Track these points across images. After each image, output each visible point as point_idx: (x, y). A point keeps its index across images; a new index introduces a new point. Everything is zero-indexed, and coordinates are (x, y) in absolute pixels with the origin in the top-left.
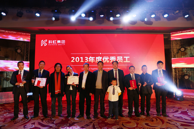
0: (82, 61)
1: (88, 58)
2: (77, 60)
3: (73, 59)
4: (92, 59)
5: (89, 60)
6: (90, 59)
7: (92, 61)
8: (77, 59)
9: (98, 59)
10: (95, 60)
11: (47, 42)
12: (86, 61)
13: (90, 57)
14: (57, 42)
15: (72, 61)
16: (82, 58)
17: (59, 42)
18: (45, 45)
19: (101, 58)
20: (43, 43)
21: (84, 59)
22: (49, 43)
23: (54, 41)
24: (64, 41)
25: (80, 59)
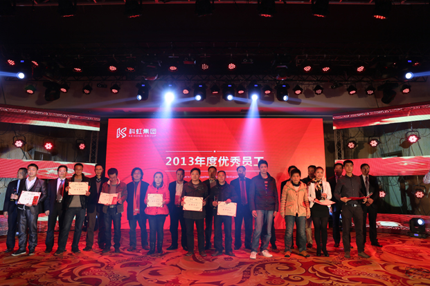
0: (184, 164)
1: (195, 158)
2: (176, 162)
3: (169, 159)
4: (201, 161)
5: (195, 162)
6: (197, 161)
7: (201, 164)
8: (176, 160)
9: (211, 160)
10: (206, 162)
11: (127, 132)
12: (191, 163)
13: (198, 158)
14: (142, 131)
15: (167, 164)
16: (183, 158)
17: (146, 131)
18: (123, 137)
19: (215, 159)
20: (121, 133)
21: (187, 161)
22: (130, 133)
23: (137, 130)
24: (155, 130)
25: (181, 161)
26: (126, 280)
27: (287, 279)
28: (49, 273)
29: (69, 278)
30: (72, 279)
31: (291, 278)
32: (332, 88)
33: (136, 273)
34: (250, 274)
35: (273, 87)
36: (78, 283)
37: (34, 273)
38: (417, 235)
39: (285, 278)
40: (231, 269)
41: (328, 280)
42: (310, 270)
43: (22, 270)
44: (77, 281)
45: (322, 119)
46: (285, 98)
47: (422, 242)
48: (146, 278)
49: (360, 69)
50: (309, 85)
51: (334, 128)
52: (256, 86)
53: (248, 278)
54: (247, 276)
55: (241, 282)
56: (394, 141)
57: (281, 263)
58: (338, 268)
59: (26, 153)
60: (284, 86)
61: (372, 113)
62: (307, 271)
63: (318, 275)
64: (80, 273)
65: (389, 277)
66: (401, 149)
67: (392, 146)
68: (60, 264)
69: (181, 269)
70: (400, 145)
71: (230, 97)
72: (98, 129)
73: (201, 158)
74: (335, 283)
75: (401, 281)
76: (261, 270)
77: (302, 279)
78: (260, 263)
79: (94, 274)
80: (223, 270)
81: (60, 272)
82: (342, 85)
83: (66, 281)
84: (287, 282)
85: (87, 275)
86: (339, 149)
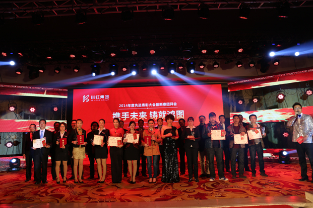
11: (90, 98)
14: (100, 97)
17: (102, 97)
18: (87, 101)
20: (85, 98)
22: (92, 98)
23: (96, 96)
24: (108, 96)
26: (81, 194)
27: (185, 191)
29: (44, 195)
30: (46, 195)
31: (188, 191)
32: (225, 63)
33: (88, 190)
34: (161, 189)
35: (184, 64)
36: (49, 197)
37: (22, 192)
38: (283, 162)
39: (183, 191)
40: (150, 187)
41: (210, 191)
42: (202, 186)
43: (15, 191)
44: (49, 196)
45: (221, 85)
46: (192, 71)
48: (93, 193)
49: (240, 50)
50: (210, 61)
51: (229, 91)
52: (172, 64)
53: (160, 191)
55: (155, 194)
57: (185, 182)
58: (221, 184)
59: (17, 115)
60: (192, 63)
61: (253, 80)
62: (199, 186)
63: (205, 188)
64: (52, 192)
65: (251, 189)
67: (272, 102)
68: (39, 187)
69: (118, 187)
72: (66, 97)
74: (214, 192)
75: (257, 190)
76: (170, 187)
77: (194, 191)
79: (61, 192)
80: (145, 188)
81: (39, 191)
82: (232, 61)
83: (43, 196)
84: (183, 193)
85: (56, 193)
86: (233, 106)
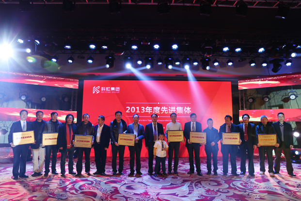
0: (138, 112)
1: (145, 108)
2: (133, 111)
3: (128, 108)
4: (149, 110)
5: (145, 110)
6: (147, 110)
7: (149, 112)
8: (133, 109)
9: (156, 109)
10: (153, 110)
11: (100, 89)
12: (143, 111)
13: (147, 107)
14: (110, 89)
15: (127, 112)
16: (138, 108)
17: (113, 89)
18: (98, 93)
19: (159, 108)
20: (96, 90)
21: (140, 110)
22: (102, 90)
23: (107, 88)
24: (119, 88)
25: (136, 110)
26: (113, 192)
27: (218, 191)
28: (59, 188)
30: (76, 192)
31: (221, 190)
32: (239, 61)
33: (117, 188)
34: (193, 188)
35: (199, 60)
37: (49, 188)
38: (294, 161)
39: (217, 191)
40: (180, 185)
41: (245, 192)
42: (231, 185)
43: (41, 186)
44: (80, 193)
45: (230, 82)
46: (208, 68)
47: (299, 166)
48: (125, 192)
49: (261, 50)
50: (223, 58)
52: (188, 59)
53: (193, 191)
54: (192, 189)
55: (189, 193)
56: (277, 98)
57: (211, 180)
58: (249, 184)
60: (207, 60)
62: (229, 185)
63: (237, 188)
64: (80, 188)
65: (284, 190)
66: (282, 103)
67: (276, 101)
69: (147, 185)
70: (282, 100)
71: (170, 67)
73: (149, 108)
74: (250, 194)
76: (199, 185)
77: (228, 192)
78: (197, 181)
79: (90, 189)
80: (174, 186)
81: (66, 187)
82: (245, 59)
83: (73, 194)
84: (219, 194)
85: (85, 190)
86: (242, 103)
